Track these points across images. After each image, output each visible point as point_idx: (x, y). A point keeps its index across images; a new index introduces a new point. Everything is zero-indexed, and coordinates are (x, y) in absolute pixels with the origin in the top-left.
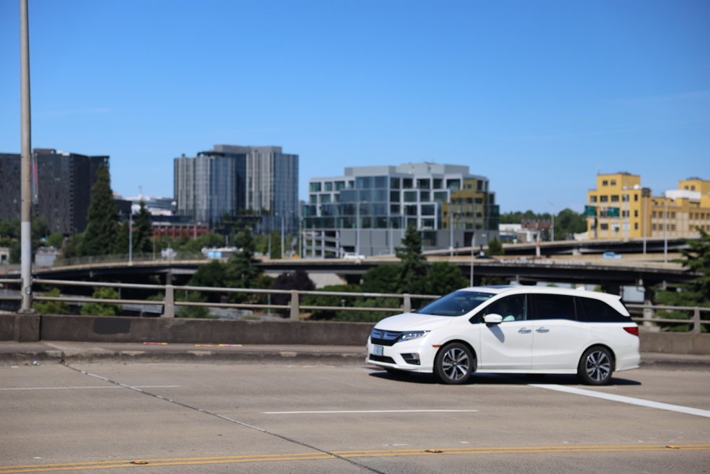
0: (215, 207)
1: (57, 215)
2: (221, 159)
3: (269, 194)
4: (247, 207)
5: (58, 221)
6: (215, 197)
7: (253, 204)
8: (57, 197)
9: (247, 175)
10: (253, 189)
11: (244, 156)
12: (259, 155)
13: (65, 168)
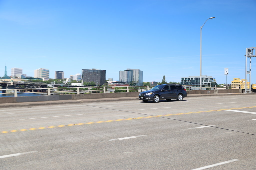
0: (128, 81)
1: (97, 82)
2: (129, 71)
3: (138, 78)
4: (133, 81)
5: (97, 83)
6: (128, 79)
7: (134, 80)
8: (97, 78)
9: (133, 75)
10: (134, 77)
11: (132, 71)
12: (136, 71)
13: (99, 72)
